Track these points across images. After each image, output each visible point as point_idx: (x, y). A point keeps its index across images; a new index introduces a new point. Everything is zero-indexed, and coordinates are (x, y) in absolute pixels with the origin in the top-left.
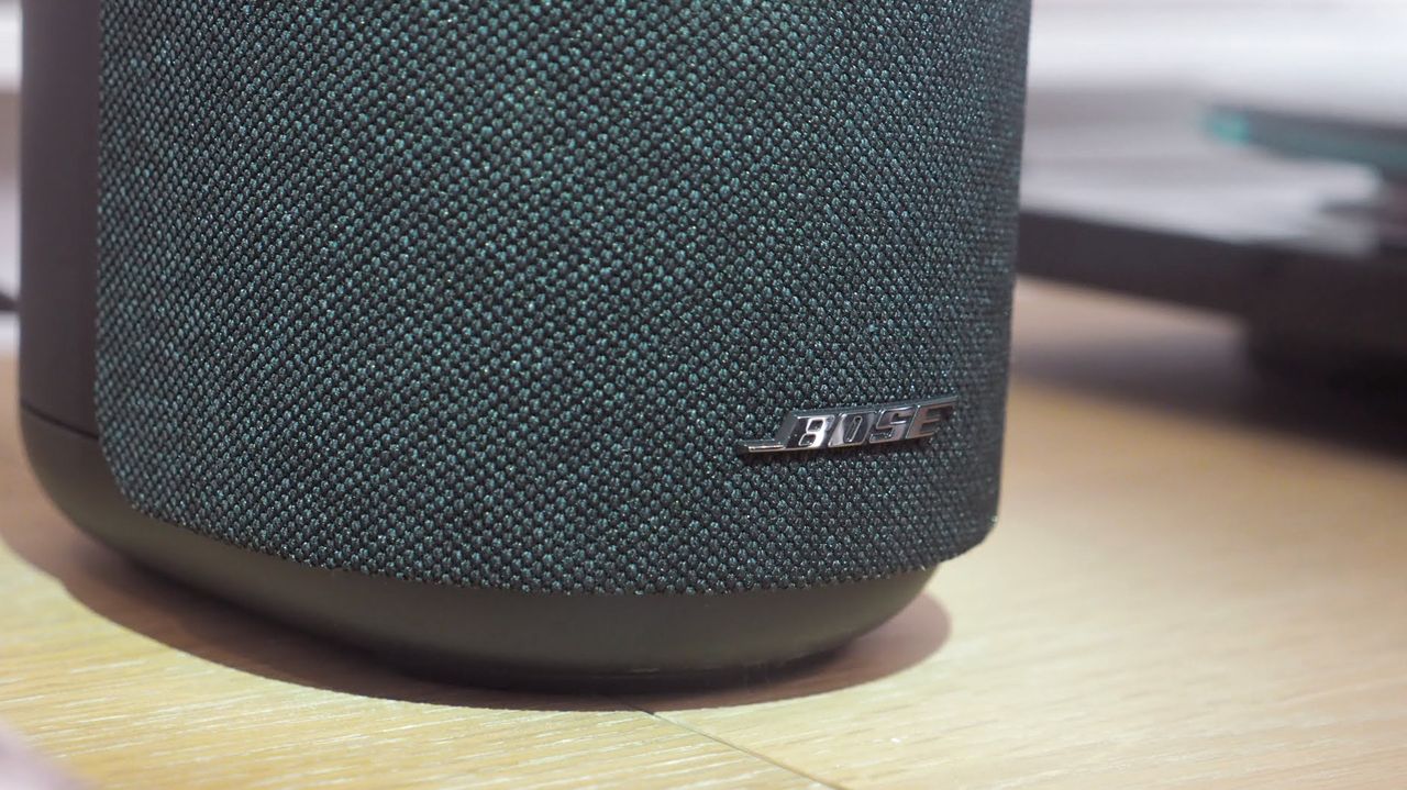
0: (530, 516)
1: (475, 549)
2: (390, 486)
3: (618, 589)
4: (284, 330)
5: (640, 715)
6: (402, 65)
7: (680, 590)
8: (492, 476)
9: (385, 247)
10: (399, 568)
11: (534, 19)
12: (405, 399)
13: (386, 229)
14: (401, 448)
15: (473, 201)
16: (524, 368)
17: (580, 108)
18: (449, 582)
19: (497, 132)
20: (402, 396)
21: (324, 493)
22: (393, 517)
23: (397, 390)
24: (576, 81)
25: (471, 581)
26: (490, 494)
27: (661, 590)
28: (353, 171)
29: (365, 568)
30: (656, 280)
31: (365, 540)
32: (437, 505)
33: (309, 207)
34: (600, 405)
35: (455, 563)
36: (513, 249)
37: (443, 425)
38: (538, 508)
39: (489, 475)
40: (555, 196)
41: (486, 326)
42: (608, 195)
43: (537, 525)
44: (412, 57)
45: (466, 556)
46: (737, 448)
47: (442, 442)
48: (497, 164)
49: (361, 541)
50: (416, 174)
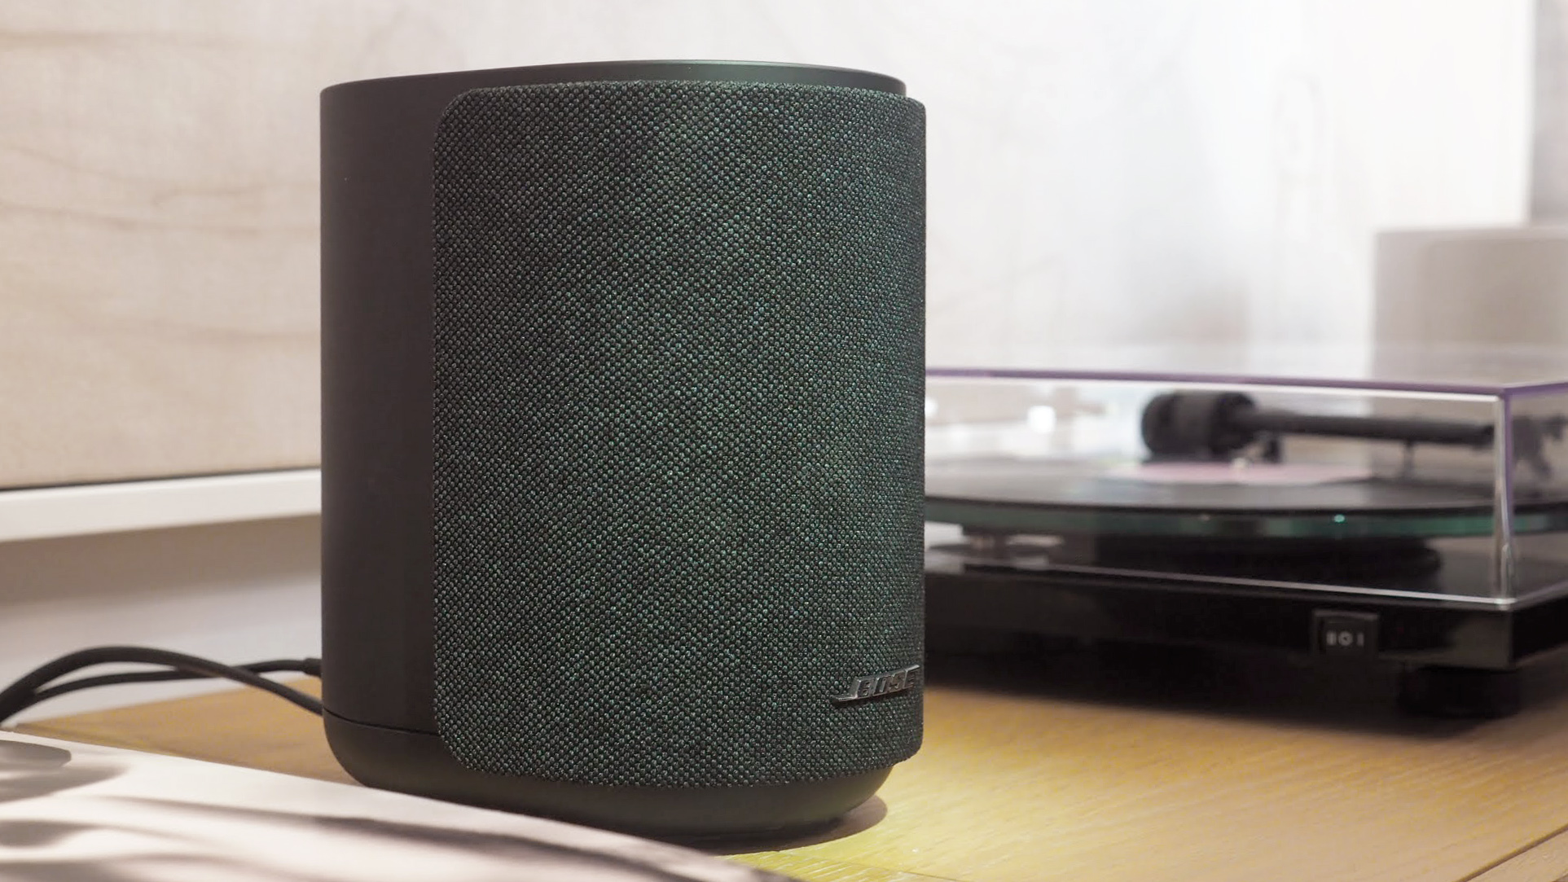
0: (732, 746)
1: (702, 766)
2: (652, 737)
3: (777, 781)
4: (582, 657)
5: (773, 853)
6: (652, 510)
7: (807, 779)
8: (710, 726)
9: (645, 607)
10: (658, 781)
11: (724, 482)
12: (659, 688)
13: (645, 598)
14: (658, 716)
15: (694, 579)
16: (725, 666)
17: (749, 526)
18: (688, 786)
19: (707, 542)
20: (658, 687)
21: (611, 745)
22: (654, 753)
23: (654, 684)
24: (747, 512)
25: (690, 784)
26: (709, 736)
27: (797, 780)
28: (624, 568)
29: (638, 783)
30: (790, 614)
31: (638, 768)
32: (680, 744)
33: (597, 589)
34: (766, 682)
35: (691, 775)
36: (717, 603)
37: (681, 700)
38: (735, 741)
39: (708, 725)
40: (738, 573)
41: (704, 645)
42: (765, 571)
43: (734, 750)
44: (658, 505)
45: (697, 771)
46: (831, 700)
47: (681, 710)
48: (707, 559)
49: (636, 769)
50: (662, 567)
